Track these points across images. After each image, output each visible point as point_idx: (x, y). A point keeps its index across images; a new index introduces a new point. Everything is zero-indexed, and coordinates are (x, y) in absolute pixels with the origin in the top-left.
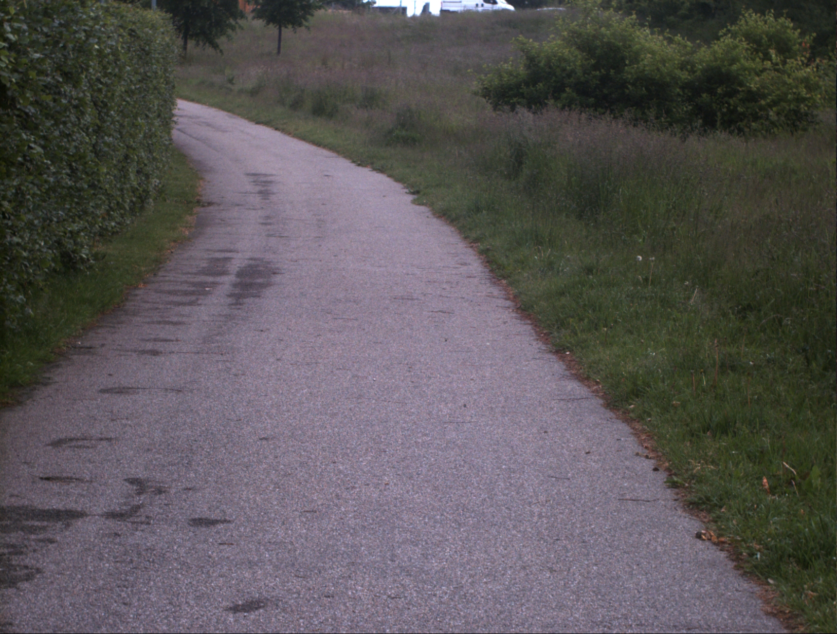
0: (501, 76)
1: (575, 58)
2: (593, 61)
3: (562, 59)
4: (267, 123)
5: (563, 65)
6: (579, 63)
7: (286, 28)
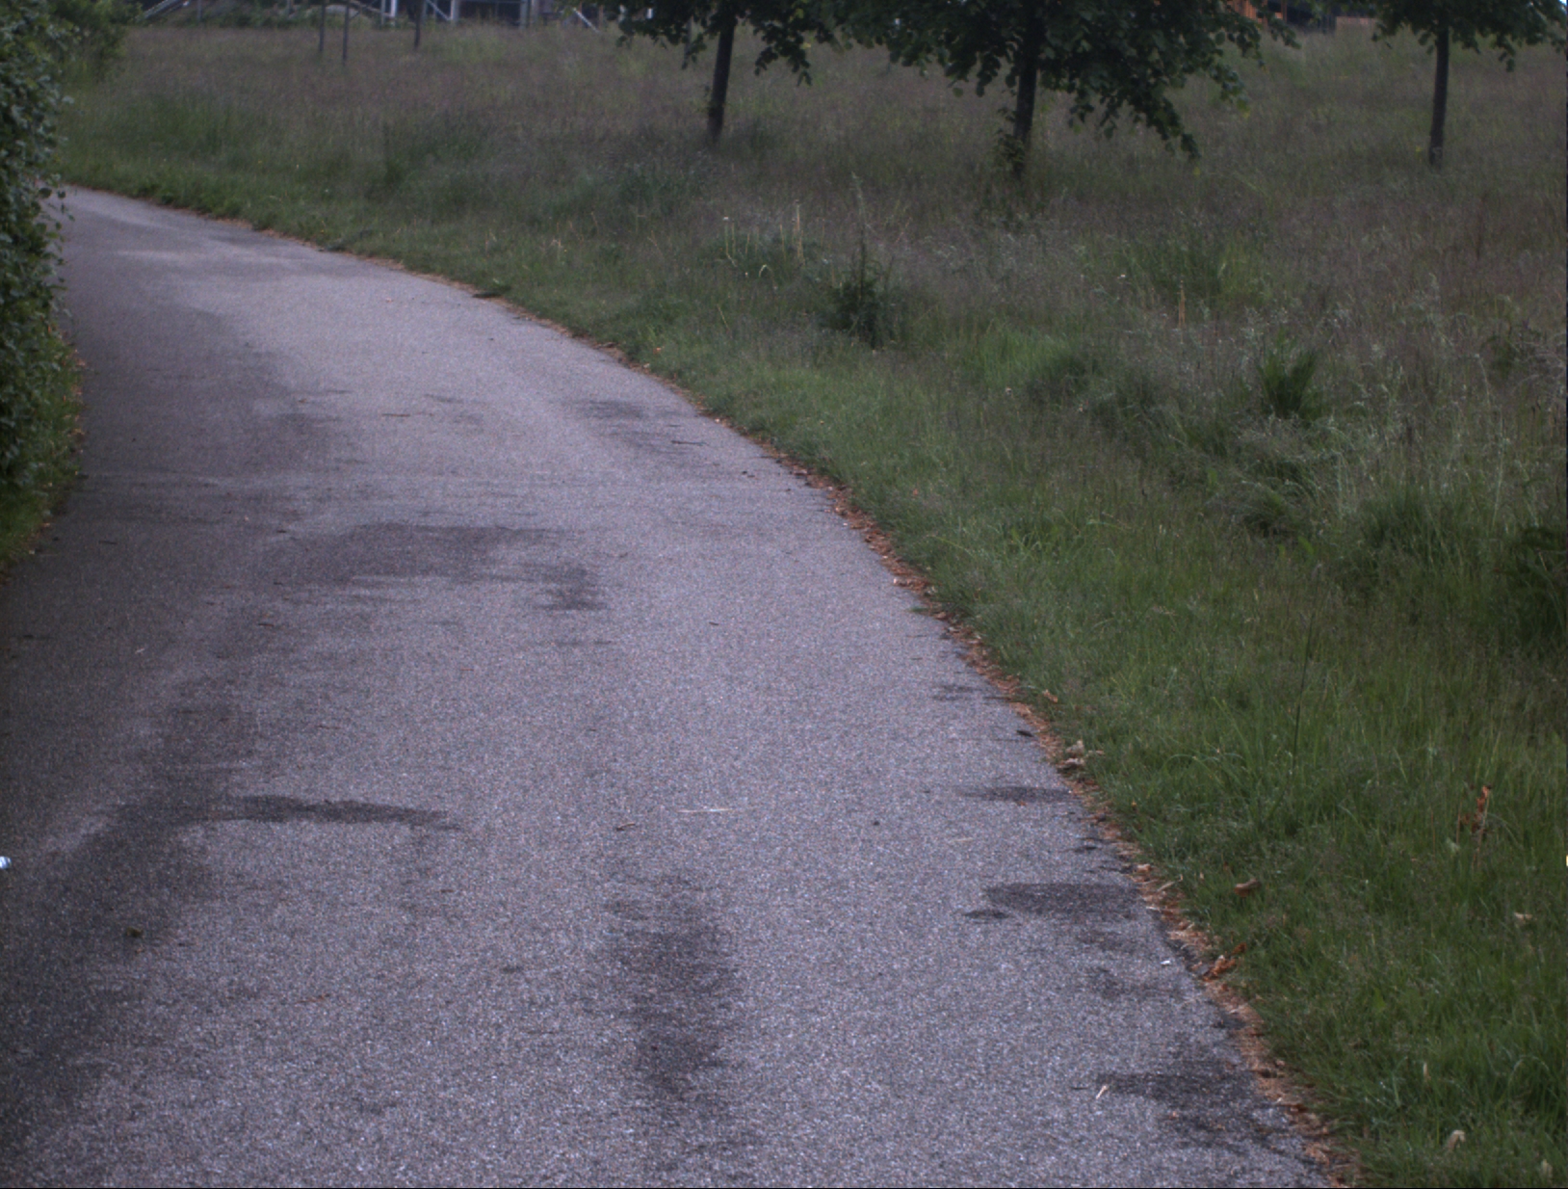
7: (1469, 44)
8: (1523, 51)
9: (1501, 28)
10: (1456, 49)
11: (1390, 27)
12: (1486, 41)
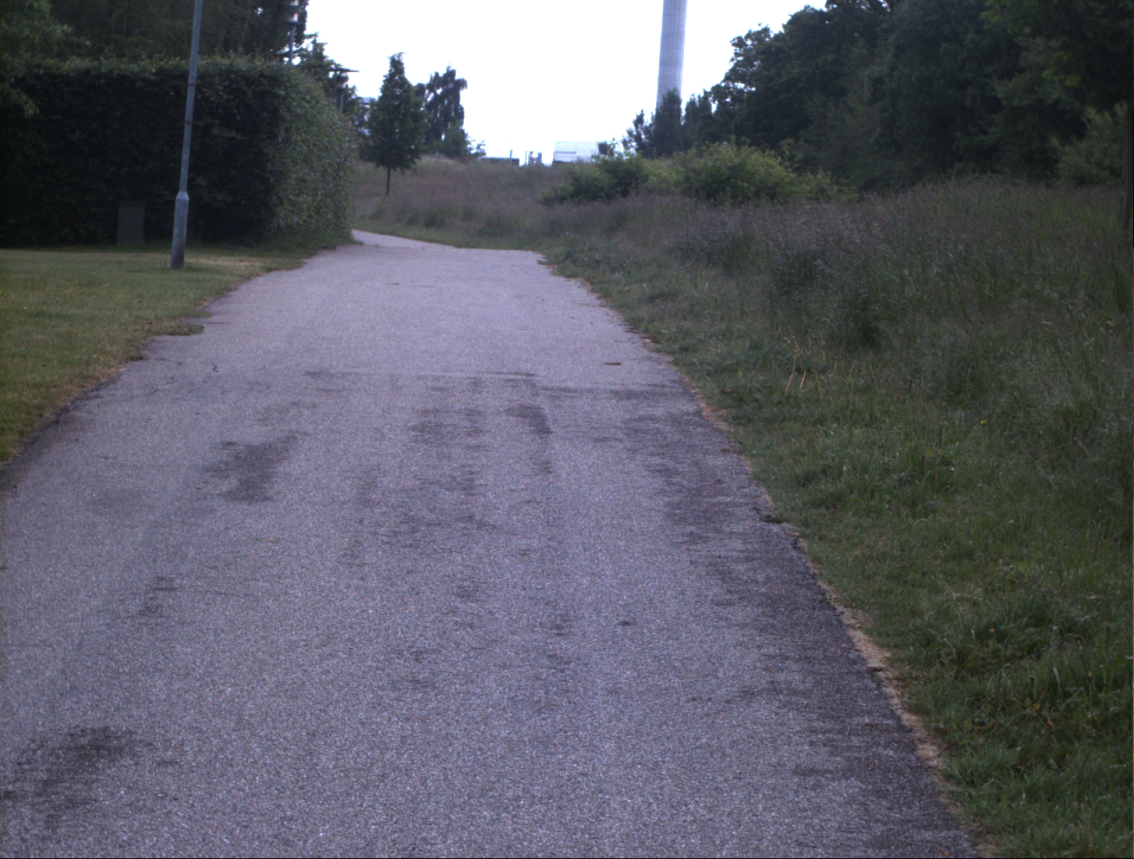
0: (556, 191)
1: (606, 179)
2: (616, 181)
3: (596, 179)
4: (390, 234)
5: (596, 183)
6: (606, 182)
7: (395, 170)
8: (407, 172)
9: (401, 166)
10: (392, 170)
11: (378, 165)
12: (398, 169)
